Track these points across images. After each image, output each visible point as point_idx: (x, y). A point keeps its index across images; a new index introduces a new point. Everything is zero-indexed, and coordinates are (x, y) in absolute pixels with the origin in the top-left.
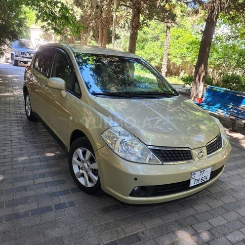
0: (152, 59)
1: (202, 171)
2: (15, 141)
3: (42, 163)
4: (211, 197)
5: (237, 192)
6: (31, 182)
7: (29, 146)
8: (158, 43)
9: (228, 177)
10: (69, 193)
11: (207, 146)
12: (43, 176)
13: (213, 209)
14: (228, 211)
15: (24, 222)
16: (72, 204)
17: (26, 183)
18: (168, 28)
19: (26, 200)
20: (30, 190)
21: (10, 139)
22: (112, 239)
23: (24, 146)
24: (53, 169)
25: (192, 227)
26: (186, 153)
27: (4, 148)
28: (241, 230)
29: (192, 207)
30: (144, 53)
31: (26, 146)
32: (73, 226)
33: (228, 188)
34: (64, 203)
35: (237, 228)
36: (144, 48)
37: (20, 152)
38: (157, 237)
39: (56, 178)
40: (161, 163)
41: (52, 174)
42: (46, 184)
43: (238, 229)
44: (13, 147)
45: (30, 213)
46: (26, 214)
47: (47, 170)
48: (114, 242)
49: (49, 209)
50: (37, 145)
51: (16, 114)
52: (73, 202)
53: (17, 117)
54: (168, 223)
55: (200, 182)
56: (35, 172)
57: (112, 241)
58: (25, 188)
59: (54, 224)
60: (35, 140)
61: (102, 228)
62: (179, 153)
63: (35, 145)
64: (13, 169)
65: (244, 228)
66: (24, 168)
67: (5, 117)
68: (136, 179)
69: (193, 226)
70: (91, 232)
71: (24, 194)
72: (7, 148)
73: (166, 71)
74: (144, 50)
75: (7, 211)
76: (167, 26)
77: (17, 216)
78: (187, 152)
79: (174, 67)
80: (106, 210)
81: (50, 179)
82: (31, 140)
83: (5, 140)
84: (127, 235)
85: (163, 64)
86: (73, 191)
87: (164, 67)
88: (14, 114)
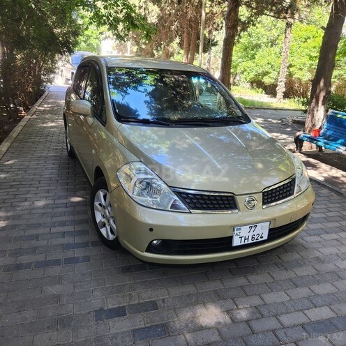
0: (266, 73)
1: (253, 225)
2: (44, 182)
3: (68, 209)
4: (280, 266)
5: (322, 262)
6: (47, 230)
7: (59, 187)
8: (276, 49)
9: (319, 242)
10: (88, 246)
11: (264, 193)
12: (64, 224)
13: (276, 282)
14: (297, 286)
15: (23, 274)
16: (86, 259)
17: (41, 231)
18: (289, 25)
19: (34, 250)
20: (43, 240)
21: (38, 179)
22: (120, 303)
23: (52, 188)
24: (78, 217)
25: (234, 301)
26: (228, 200)
27: (29, 189)
28: (306, 312)
29: (245, 276)
30: (255, 65)
31: (55, 188)
32: (79, 284)
33: (310, 257)
34: (78, 257)
35: (300, 308)
36: (254, 58)
37: (46, 195)
38: (179, 308)
39: (78, 228)
40: (187, 211)
41: (74, 223)
42: (63, 234)
43: (301, 310)
44: (39, 189)
45: (33, 265)
46: (28, 266)
47: (71, 218)
48: (122, 307)
49: (57, 262)
50: (68, 187)
51: (57, 149)
52: (88, 257)
53: (56, 152)
54: (202, 293)
55: (250, 241)
56: (55, 219)
57: (121, 305)
58: (37, 237)
59: (58, 280)
60: (68, 181)
61: (114, 289)
62: (216, 199)
63: (66, 187)
64: (30, 214)
65: (310, 310)
66: (43, 214)
67: (42, 153)
68: (151, 230)
69: (235, 299)
70: (98, 294)
71: (34, 243)
72: (32, 189)
73: (284, 90)
74: (255, 60)
75: (9, 261)
76: (287, 24)
77: (19, 267)
78: (229, 198)
79: (300, 84)
80: (127, 270)
81: (71, 228)
82: (65, 181)
83: (33, 180)
84: (141, 301)
85: (279, 80)
86: (94, 244)
87: (281, 84)
88: (53, 149)
